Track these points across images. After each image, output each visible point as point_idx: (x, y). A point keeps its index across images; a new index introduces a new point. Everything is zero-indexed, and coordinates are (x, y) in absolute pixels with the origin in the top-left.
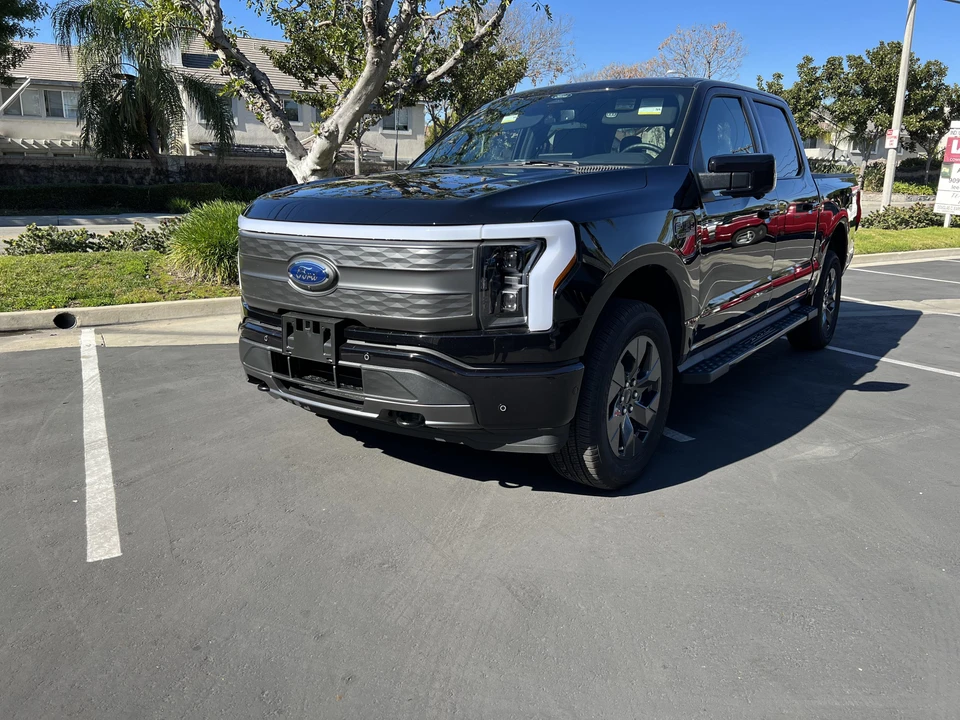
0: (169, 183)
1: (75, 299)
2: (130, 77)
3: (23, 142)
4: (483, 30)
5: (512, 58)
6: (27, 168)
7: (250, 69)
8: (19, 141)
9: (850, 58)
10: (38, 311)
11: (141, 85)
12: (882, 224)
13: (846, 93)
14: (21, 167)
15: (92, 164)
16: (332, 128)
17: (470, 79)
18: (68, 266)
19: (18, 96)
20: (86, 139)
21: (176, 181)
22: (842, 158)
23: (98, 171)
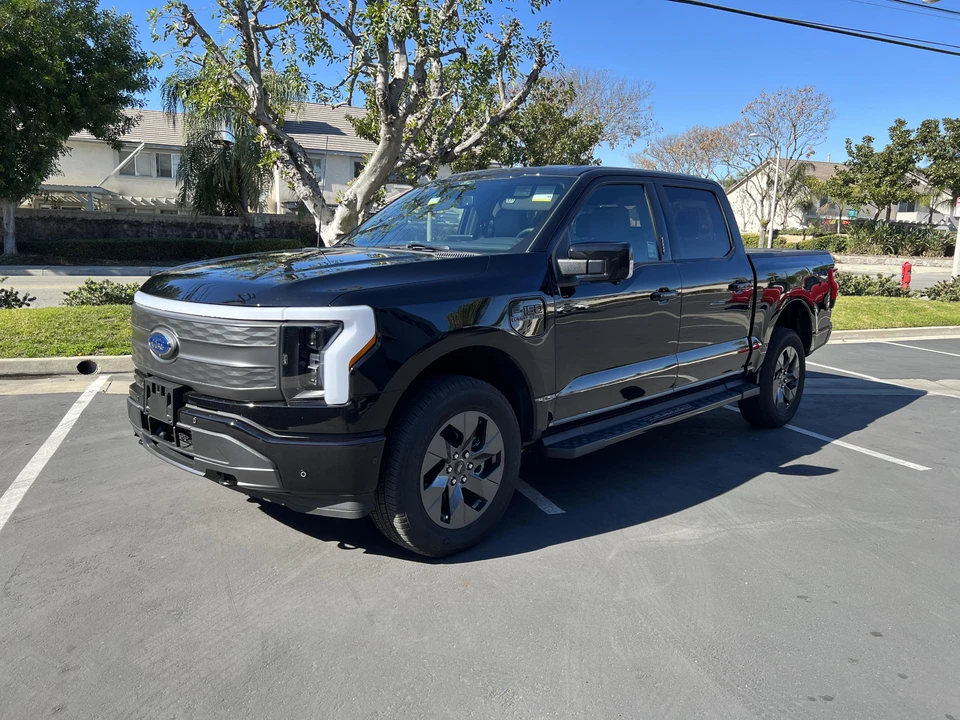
0: (254, 238)
1: (102, 347)
2: (227, 143)
3: (133, 200)
4: (508, 106)
5: (587, 123)
6: (131, 224)
7: (288, 142)
8: (129, 199)
9: (947, 121)
10: (65, 358)
11: (236, 151)
12: (949, 295)
13: (943, 157)
14: (126, 222)
15: (187, 221)
16: (351, 197)
17: (543, 144)
18: (106, 318)
19: (133, 157)
20: (184, 197)
21: (261, 237)
22: (942, 223)
23: (192, 227)
